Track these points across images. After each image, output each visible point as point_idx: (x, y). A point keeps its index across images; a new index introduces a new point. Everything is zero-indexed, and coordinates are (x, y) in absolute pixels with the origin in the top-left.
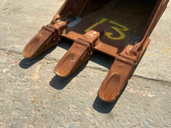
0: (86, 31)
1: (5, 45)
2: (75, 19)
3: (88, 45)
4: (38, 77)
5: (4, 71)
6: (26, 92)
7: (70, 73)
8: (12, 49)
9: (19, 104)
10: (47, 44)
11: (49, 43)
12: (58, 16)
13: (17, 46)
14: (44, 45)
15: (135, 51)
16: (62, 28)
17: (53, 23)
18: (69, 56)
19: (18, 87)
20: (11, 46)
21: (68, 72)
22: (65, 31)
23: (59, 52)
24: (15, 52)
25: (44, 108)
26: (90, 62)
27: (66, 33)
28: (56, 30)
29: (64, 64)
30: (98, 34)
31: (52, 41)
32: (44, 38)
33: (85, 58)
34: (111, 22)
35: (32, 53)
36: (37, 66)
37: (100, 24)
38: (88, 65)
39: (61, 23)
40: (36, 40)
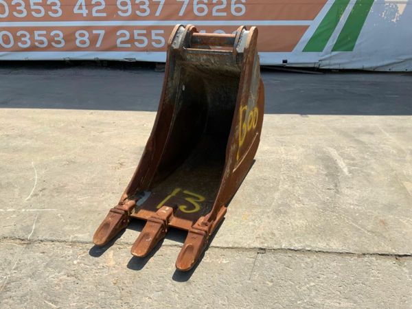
0: (158, 207)
1: (65, 236)
2: (143, 194)
3: (162, 222)
4: (114, 263)
5: (75, 262)
6: (106, 278)
7: (147, 252)
8: (74, 240)
9: (102, 288)
10: (117, 227)
11: (120, 227)
12: (126, 196)
13: (80, 235)
14: (115, 229)
15: (206, 222)
16: (131, 208)
17: (121, 204)
18: (144, 236)
19: (97, 275)
20: (72, 236)
21: (146, 251)
22: (134, 210)
23: (131, 235)
24: (79, 242)
25: (127, 287)
26: (165, 240)
27: (136, 212)
28: (126, 211)
29: (140, 244)
30: (171, 209)
31: (123, 223)
32: (114, 221)
33: (160, 236)
34: (186, 192)
35: (104, 239)
36: (109, 253)
37: (173, 197)
38: (164, 244)
39: (130, 203)
40: (105, 225)
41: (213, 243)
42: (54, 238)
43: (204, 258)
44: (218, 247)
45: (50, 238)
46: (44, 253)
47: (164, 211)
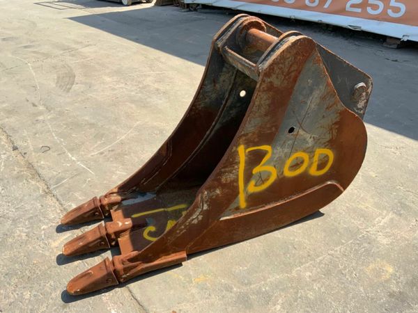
0: (133, 216)
2: (143, 194)
3: (105, 234)
5: (43, 227)
6: (37, 254)
9: (25, 261)
10: (86, 216)
12: (116, 190)
16: (112, 205)
17: (106, 196)
19: (37, 247)
20: (69, 204)
22: (116, 207)
27: (116, 210)
28: (102, 206)
30: (131, 226)
31: (94, 214)
32: (86, 209)
37: (165, 212)
40: (79, 209)
41: (132, 286)
42: (60, 198)
43: (107, 294)
44: (131, 292)
45: (58, 197)
46: (42, 206)
47: (120, 224)
